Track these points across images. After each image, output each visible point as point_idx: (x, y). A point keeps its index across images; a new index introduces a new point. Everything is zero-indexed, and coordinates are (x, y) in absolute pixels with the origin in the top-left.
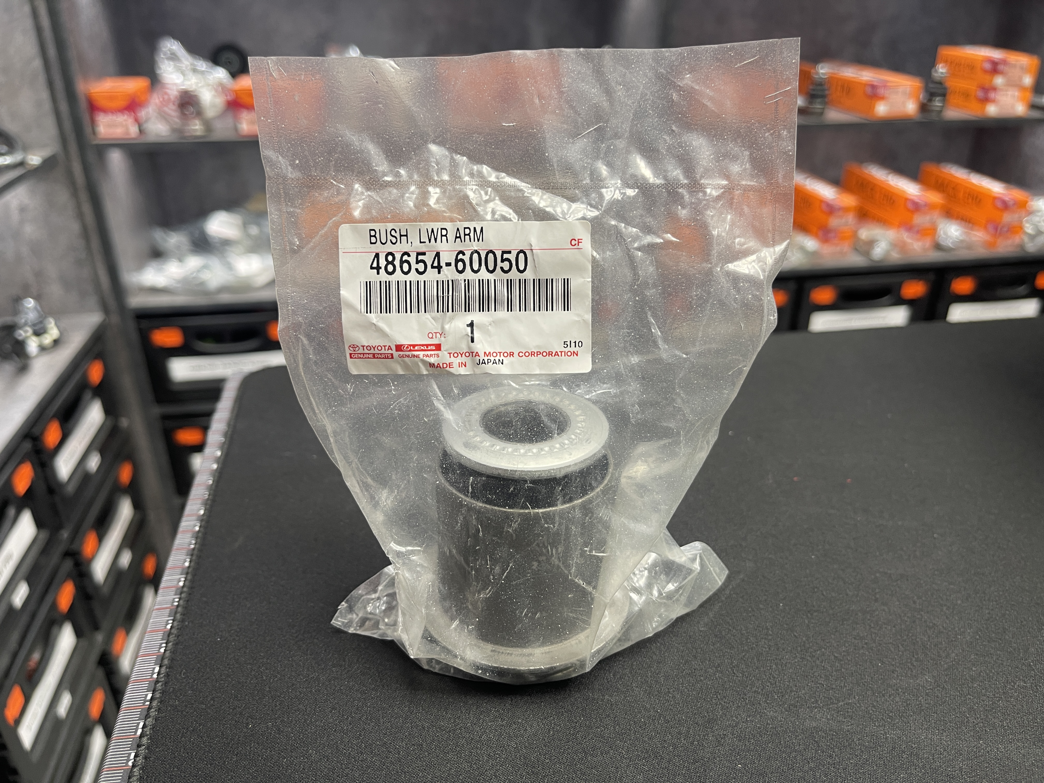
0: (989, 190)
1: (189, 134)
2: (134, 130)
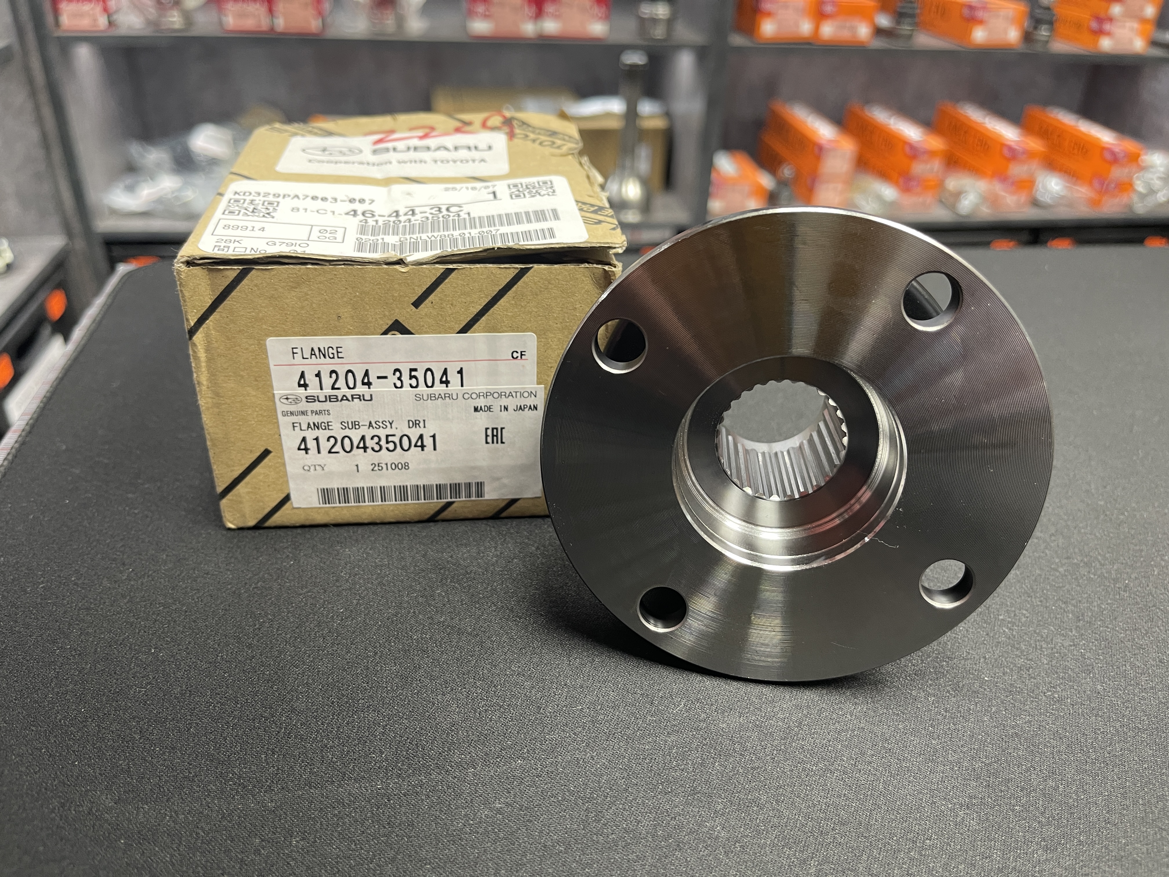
0: (1098, 139)
1: (166, 27)
2: (102, 21)
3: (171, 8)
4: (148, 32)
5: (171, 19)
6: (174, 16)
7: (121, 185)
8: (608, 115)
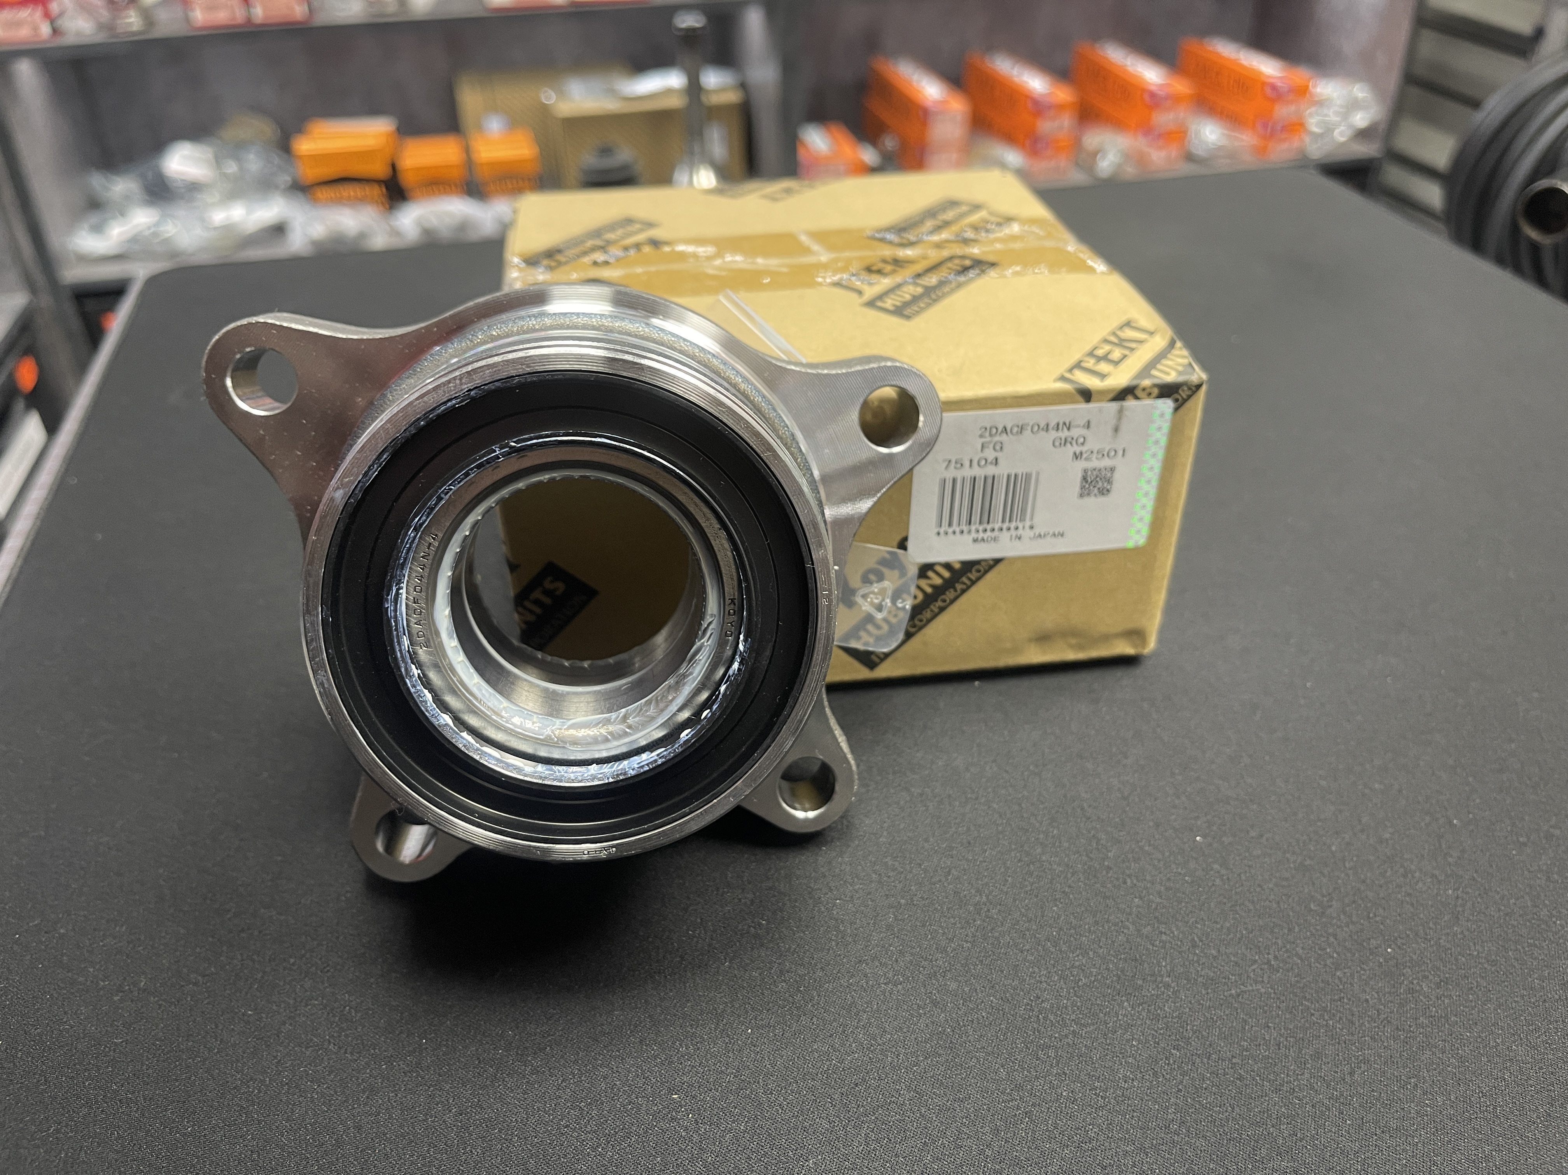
0: (1260, 72)
1: (121, 31)
2: (45, 30)
3: (126, 7)
4: (101, 38)
5: (127, 21)
6: (131, 16)
7: (86, 226)
8: (668, 92)
